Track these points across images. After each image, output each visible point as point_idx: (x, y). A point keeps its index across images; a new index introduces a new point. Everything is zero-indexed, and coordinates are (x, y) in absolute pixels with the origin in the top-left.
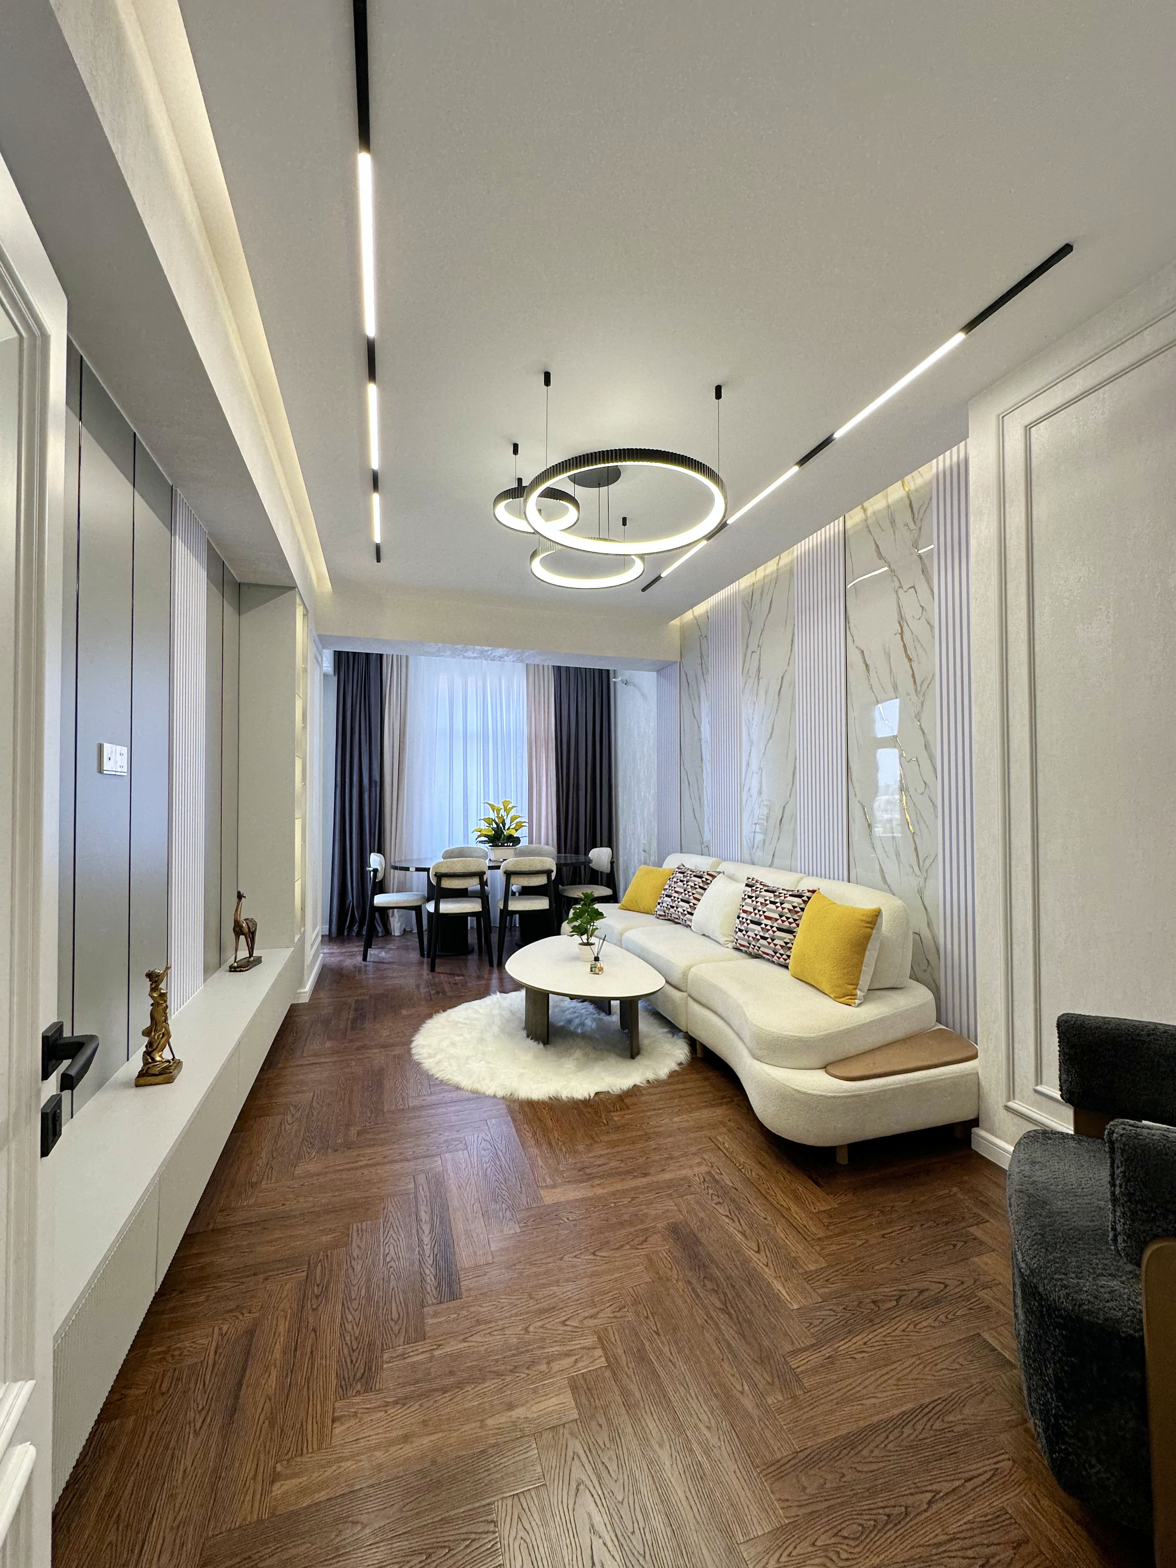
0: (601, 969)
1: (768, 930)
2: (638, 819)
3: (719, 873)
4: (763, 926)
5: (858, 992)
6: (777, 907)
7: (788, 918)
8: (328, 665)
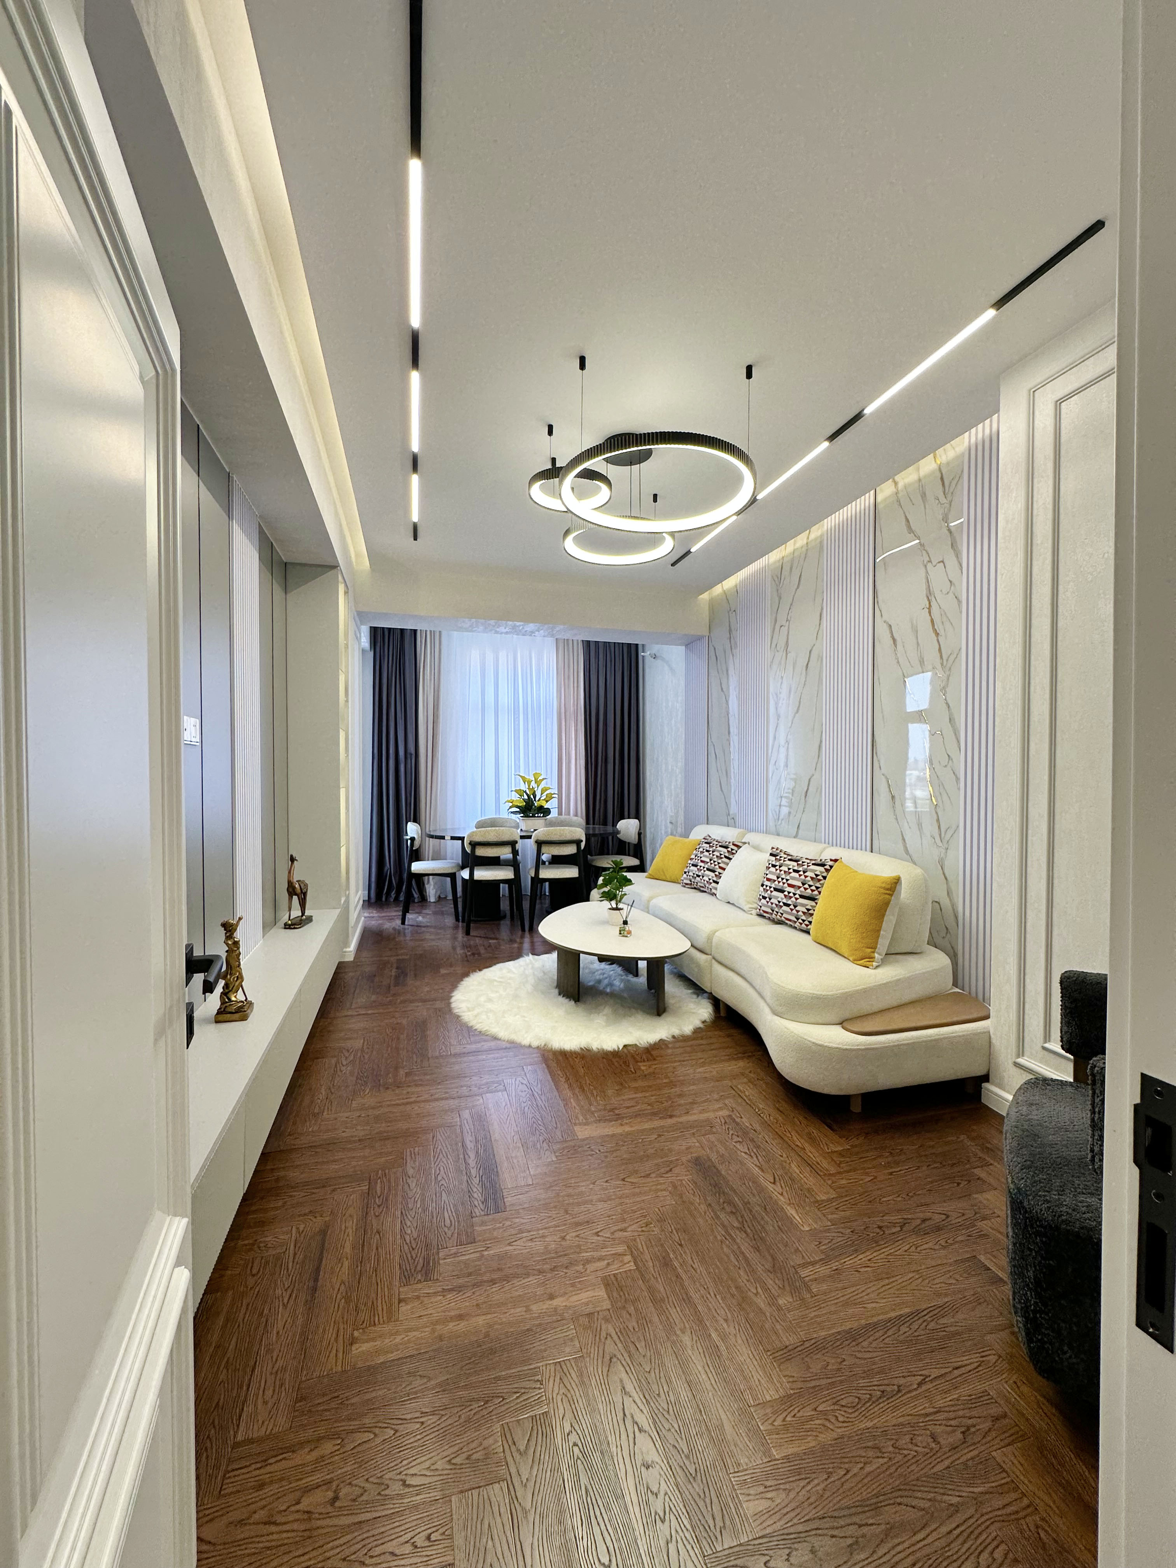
0: (629, 932)
1: (791, 897)
2: (666, 792)
3: (745, 843)
4: (786, 893)
5: (876, 955)
6: (800, 875)
7: (810, 886)
8: (365, 641)
